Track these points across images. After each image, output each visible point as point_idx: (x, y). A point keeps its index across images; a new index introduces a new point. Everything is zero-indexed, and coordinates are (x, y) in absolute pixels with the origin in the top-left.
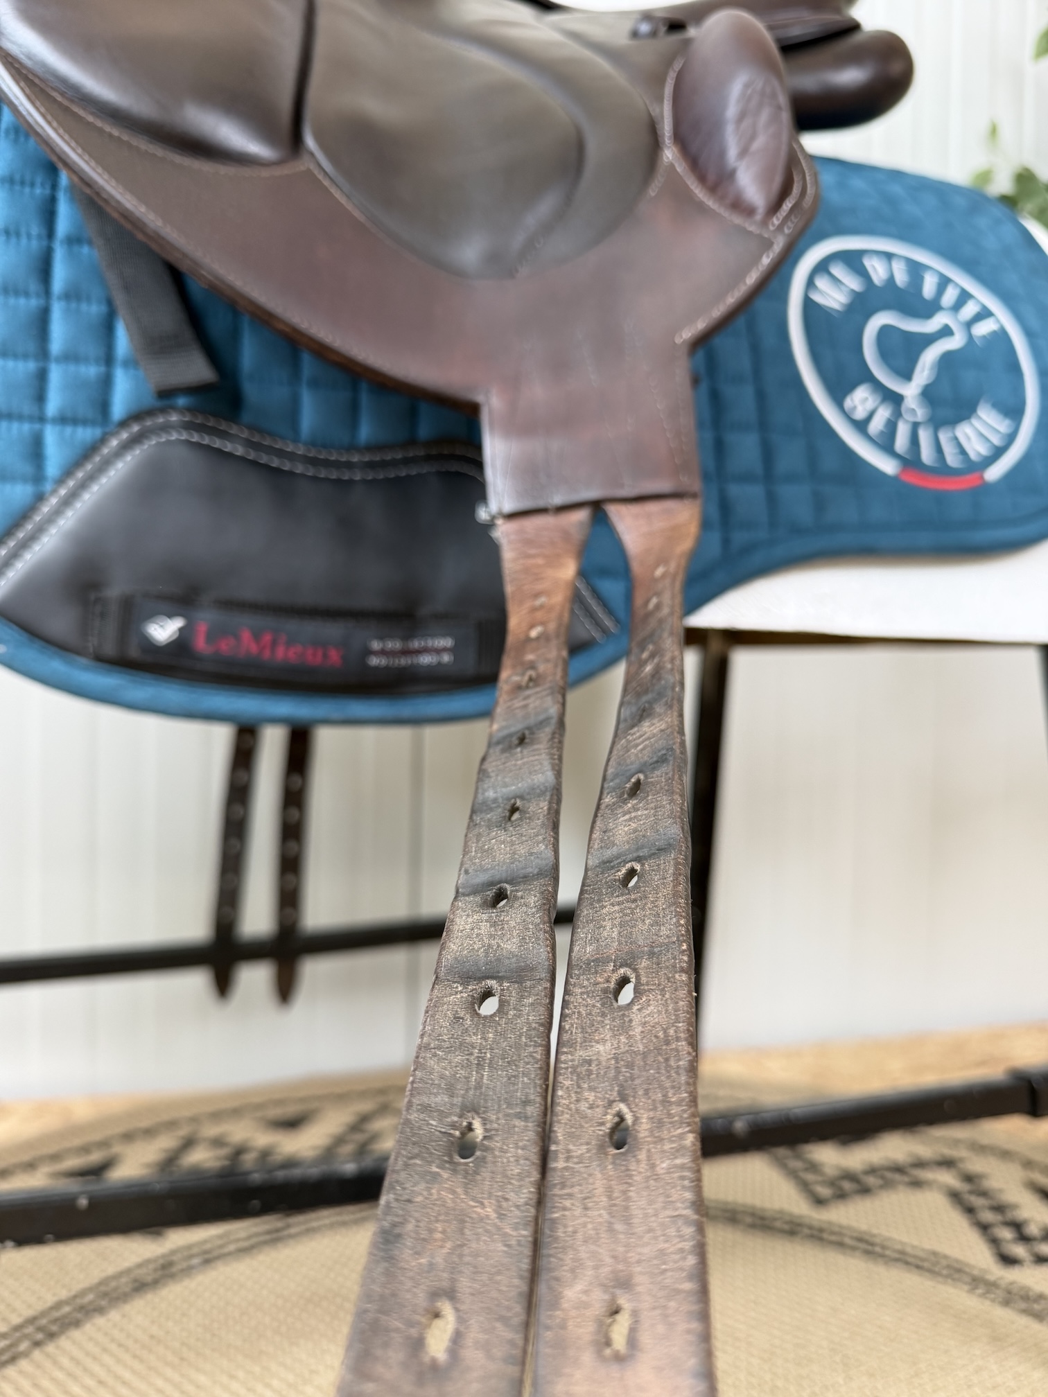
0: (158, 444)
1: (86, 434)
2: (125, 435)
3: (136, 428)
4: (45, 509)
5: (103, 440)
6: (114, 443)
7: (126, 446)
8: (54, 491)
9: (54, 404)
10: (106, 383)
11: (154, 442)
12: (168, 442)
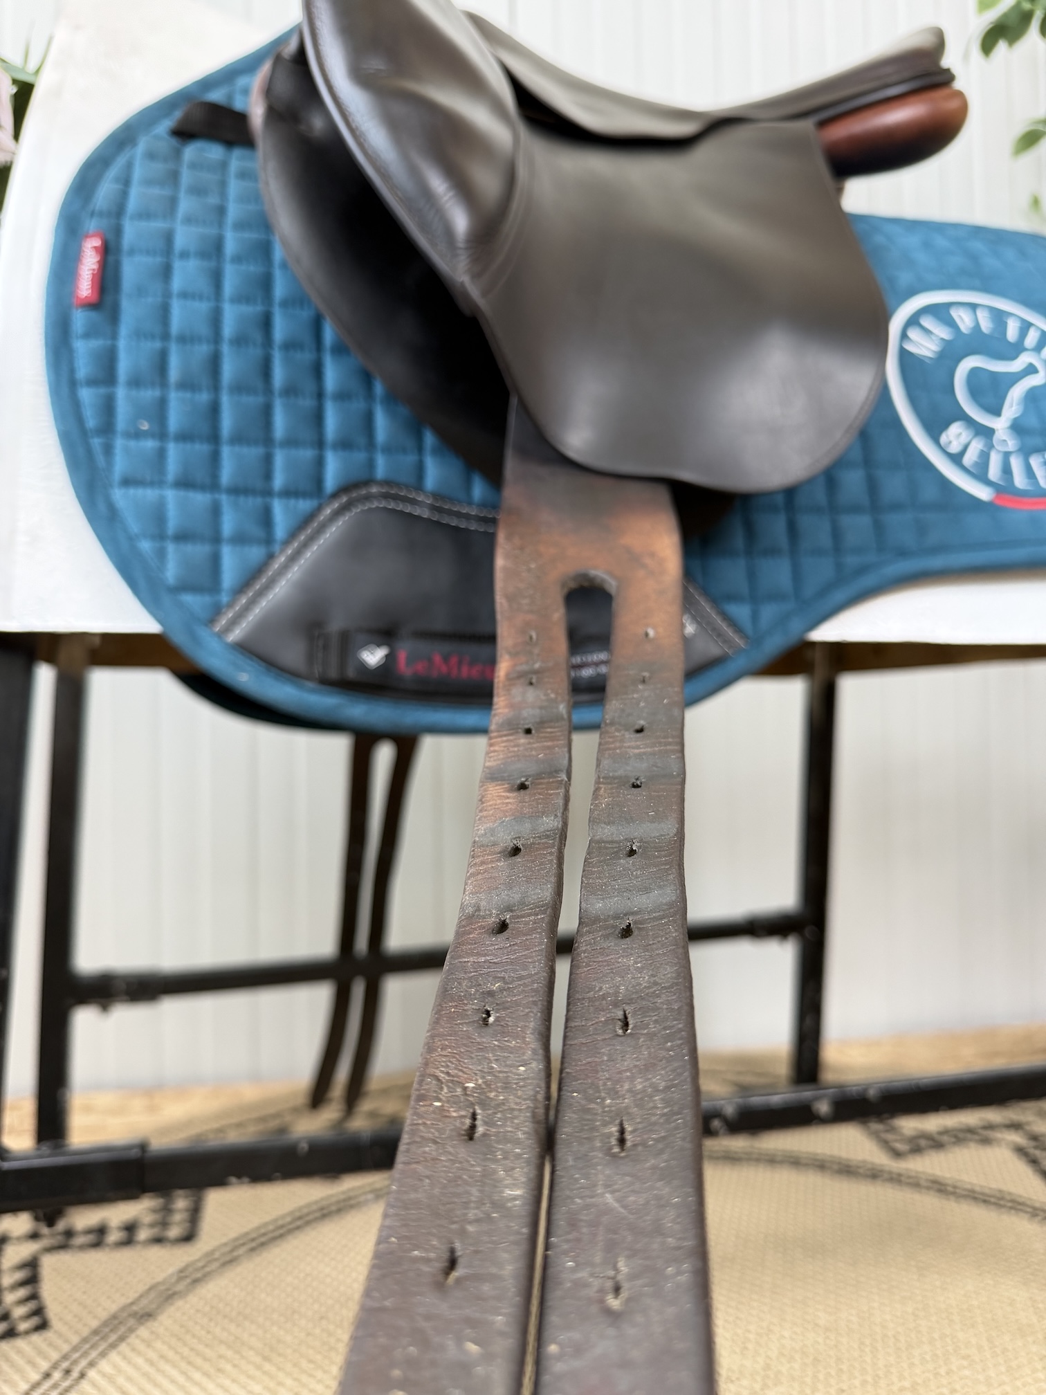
0: (363, 511)
1: (305, 505)
2: (336, 505)
3: (344, 499)
4: (276, 565)
5: (319, 509)
6: (328, 511)
7: (337, 514)
8: (282, 551)
9: (279, 481)
10: (320, 463)
11: (359, 510)
12: (370, 510)
